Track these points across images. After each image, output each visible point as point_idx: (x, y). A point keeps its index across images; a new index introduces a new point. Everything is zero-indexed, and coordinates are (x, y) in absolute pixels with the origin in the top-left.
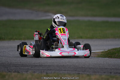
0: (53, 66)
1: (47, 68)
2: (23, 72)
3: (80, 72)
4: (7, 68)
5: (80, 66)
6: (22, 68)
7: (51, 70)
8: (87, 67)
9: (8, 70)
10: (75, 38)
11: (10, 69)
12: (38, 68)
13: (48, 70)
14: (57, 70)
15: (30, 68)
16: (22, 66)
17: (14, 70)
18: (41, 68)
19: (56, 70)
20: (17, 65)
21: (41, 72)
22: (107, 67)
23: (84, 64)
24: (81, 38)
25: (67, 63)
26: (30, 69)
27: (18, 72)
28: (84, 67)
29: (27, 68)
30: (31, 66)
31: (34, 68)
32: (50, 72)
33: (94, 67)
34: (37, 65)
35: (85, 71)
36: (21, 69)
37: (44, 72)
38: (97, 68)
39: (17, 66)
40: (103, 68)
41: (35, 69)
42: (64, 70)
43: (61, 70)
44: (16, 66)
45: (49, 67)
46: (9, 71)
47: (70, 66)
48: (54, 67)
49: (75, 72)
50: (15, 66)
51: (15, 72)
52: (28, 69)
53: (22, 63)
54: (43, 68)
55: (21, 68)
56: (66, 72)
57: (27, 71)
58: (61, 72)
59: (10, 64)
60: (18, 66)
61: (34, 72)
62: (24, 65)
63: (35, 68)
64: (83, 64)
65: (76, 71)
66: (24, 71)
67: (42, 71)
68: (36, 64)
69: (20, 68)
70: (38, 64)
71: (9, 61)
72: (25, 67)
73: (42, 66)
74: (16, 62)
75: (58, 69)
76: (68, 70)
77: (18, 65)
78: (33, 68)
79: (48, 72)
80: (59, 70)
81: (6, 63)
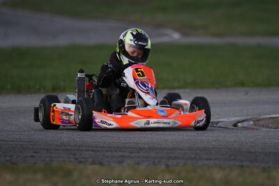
0: (180, 149)
2: (113, 164)
3: (244, 164)
4: (75, 155)
6: (109, 154)
7: (175, 158)
8: (260, 151)
9: (76, 159)
10: (227, 86)
11: (83, 158)
13: (170, 158)
15: (127, 154)
16: (108, 151)
17: (90, 160)
18: (153, 154)
20: (97, 147)
21: (154, 164)
23: (253, 145)
24: (243, 84)
25: (214, 143)
26: (128, 157)
27: (101, 164)
29: (120, 154)
30: (128, 150)
31: (137, 155)
34: (142, 147)
36: (107, 157)
39: (97, 151)
41: (138, 157)
43: (201, 159)
44: (95, 149)
46: (80, 162)
48: (182, 152)
49: (232, 163)
50: (93, 151)
51: (93, 163)
54: (157, 153)
56: (212, 162)
58: (200, 163)
59: (80, 146)
60: (99, 151)
61: (138, 164)
62: (114, 148)
63: (140, 154)
64: (250, 144)
65: (234, 160)
66: (114, 162)
67: (157, 161)
68: (142, 144)
69: (104, 156)
70: (146, 146)
72: (116, 151)
74: (94, 140)
75: (193, 156)
76: (215, 159)
77: (98, 149)
78: (133, 155)
79: (170, 164)
80: (195, 158)
81: (72, 144)
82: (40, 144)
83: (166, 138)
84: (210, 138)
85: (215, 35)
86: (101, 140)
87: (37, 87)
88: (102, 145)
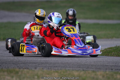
1: (53, 65)
5: (83, 64)
12: (45, 65)
14: (63, 67)
19: (61, 67)
22: (107, 64)
28: (86, 64)
32: (57, 69)
33: (95, 64)
35: (88, 68)
37: (51, 68)
38: (99, 65)
40: (104, 65)
42: (69, 67)
45: (54, 64)
47: (74, 63)
52: (36, 66)
53: (29, 60)
55: (29, 65)
57: (36, 68)
71: (17, 59)
73: (48, 63)
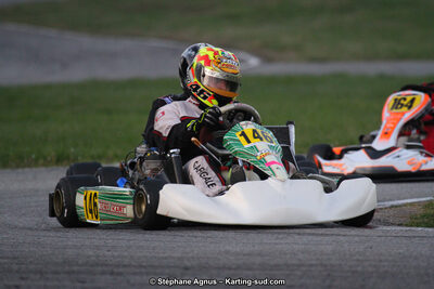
5: (347, 268)
23: (360, 258)
25: (301, 256)
34: (189, 264)
47: (311, 266)
50: (113, 273)
53: (139, 258)
55: (132, 281)
64: (356, 256)
68: (189, 259)
70: (196, 263)
73: (209, 268)
74: (116, 254)
81: (80, 262)
82: (31, 262)
83: (228, 248)
84: (296, 247)
85: (313, 60)
86: (126, 254)
87: (33, 156)
88: (126, 262)
